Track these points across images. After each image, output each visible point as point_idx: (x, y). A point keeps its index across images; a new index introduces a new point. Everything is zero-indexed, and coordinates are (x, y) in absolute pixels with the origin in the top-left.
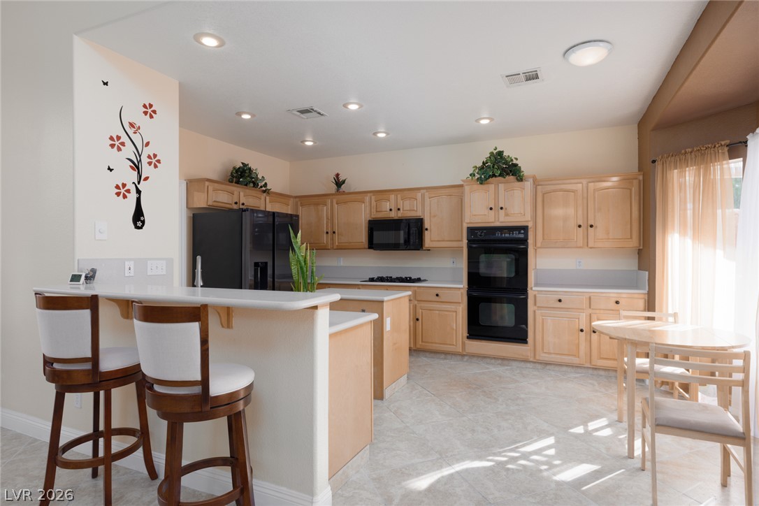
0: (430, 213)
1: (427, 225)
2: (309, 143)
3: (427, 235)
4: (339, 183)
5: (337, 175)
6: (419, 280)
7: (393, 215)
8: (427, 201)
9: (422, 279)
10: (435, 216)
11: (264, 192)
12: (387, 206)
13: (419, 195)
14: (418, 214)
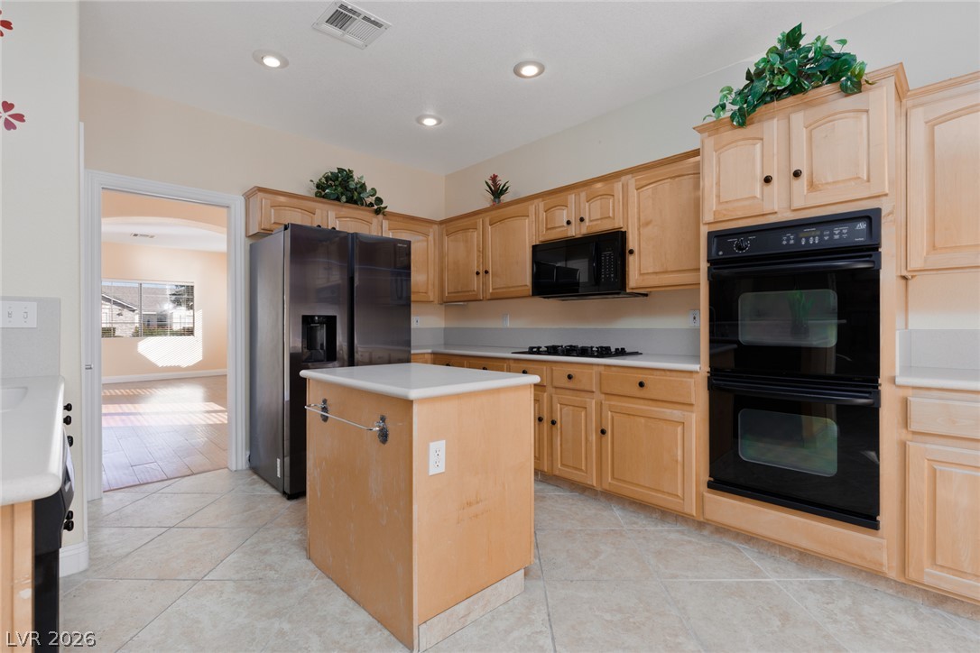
0: (639, 219)
1: (632, 243)
2: (430, 122)
3: (633, 262)
4: (497, 191)
5: (494, 178)
6: (621, 353)
7: (574, 231)
8: (633, 193)
9: (628, 350)
10: (648, 224)
11: (378, 212)
12: (563, 216)
13: (618, 186)
14: (617, 223)
